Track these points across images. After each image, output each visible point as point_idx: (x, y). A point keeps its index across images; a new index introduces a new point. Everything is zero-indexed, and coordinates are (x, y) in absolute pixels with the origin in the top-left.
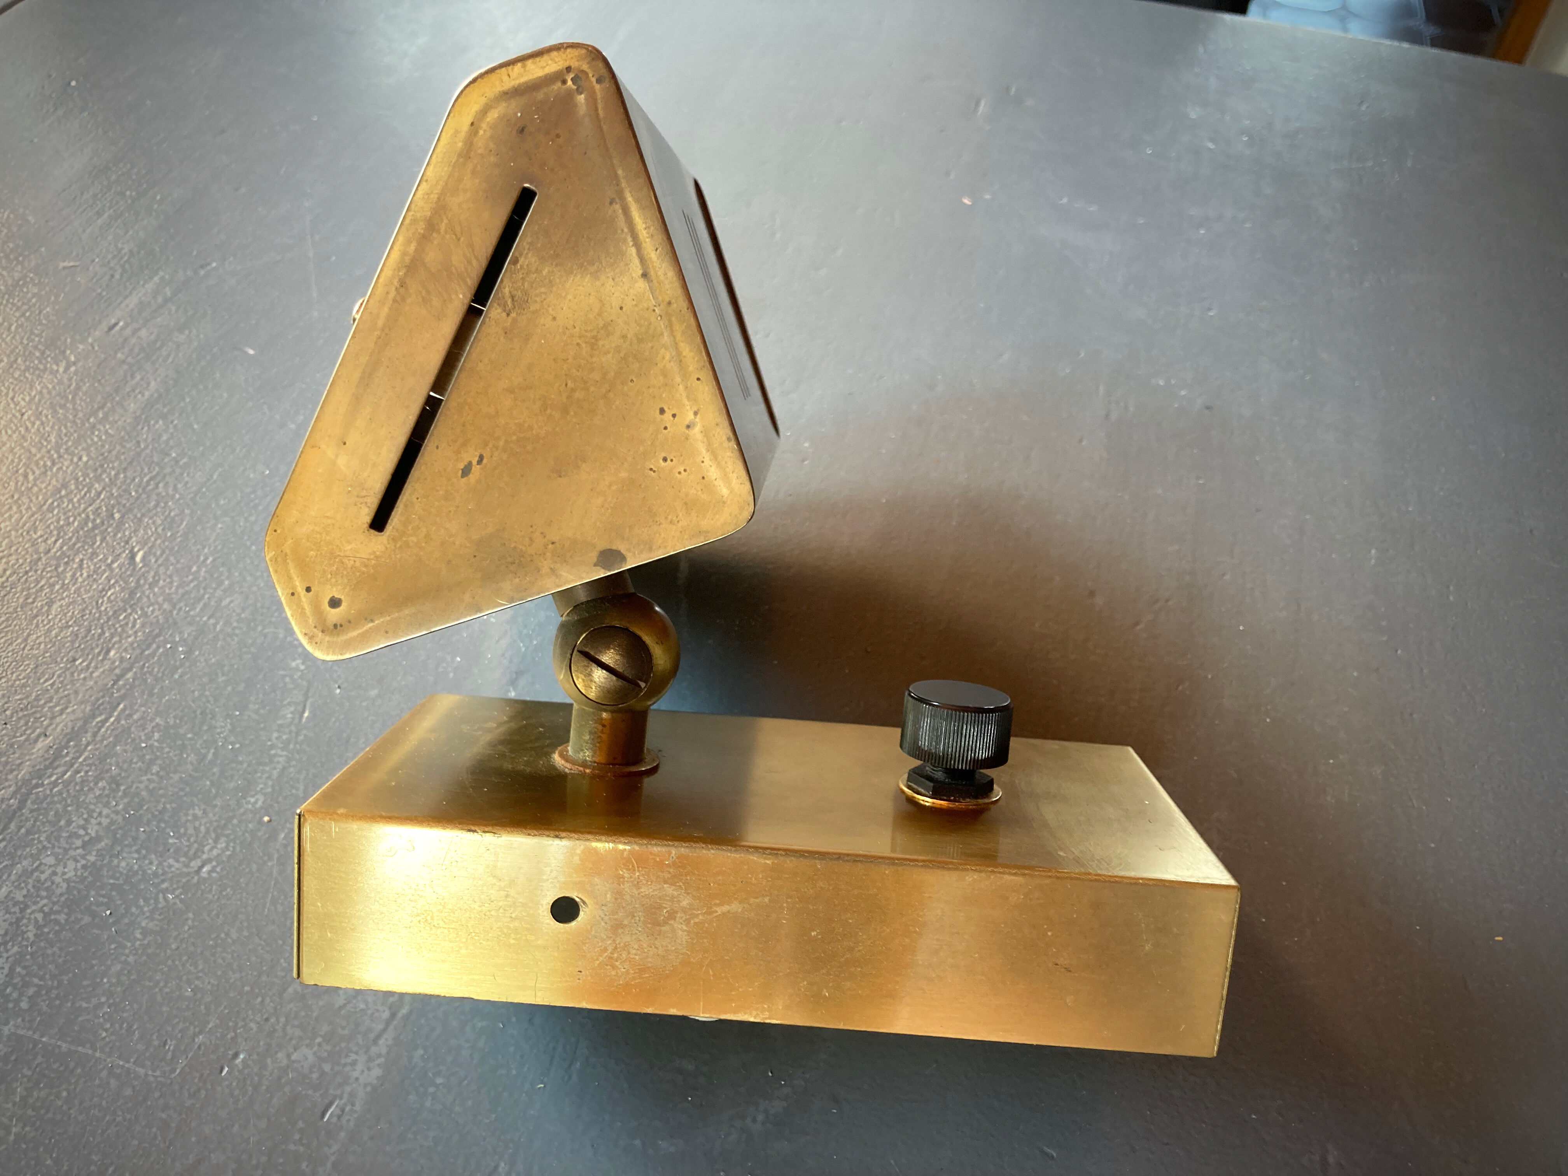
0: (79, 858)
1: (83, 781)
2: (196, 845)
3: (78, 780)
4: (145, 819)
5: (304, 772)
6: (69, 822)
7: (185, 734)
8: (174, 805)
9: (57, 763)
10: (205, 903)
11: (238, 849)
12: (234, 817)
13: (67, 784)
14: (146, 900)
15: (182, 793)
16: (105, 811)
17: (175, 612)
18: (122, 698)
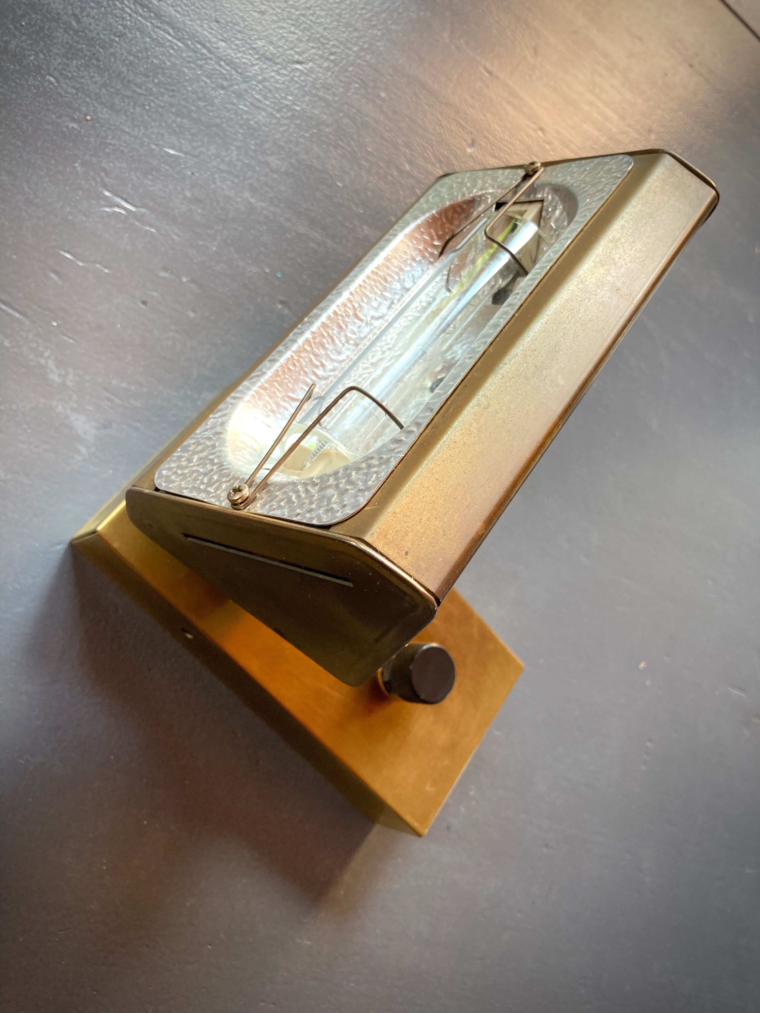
0: (65, 11)
1: (123, 18)
2: (70, 75)
3: (124, 15)
4: (92, 49)
5: (125, 145)
6: (93, 8)
7: (158, 78)
8: (102, 66)
9: (138, 5)
10: (26, 77)
11: (67, 99)
12: (91, 98)
13: (122, 10)
14: (31, 45)
15: (111, 71)
16: (100, 28)
17: (254, 83)
18: (187, 45)
